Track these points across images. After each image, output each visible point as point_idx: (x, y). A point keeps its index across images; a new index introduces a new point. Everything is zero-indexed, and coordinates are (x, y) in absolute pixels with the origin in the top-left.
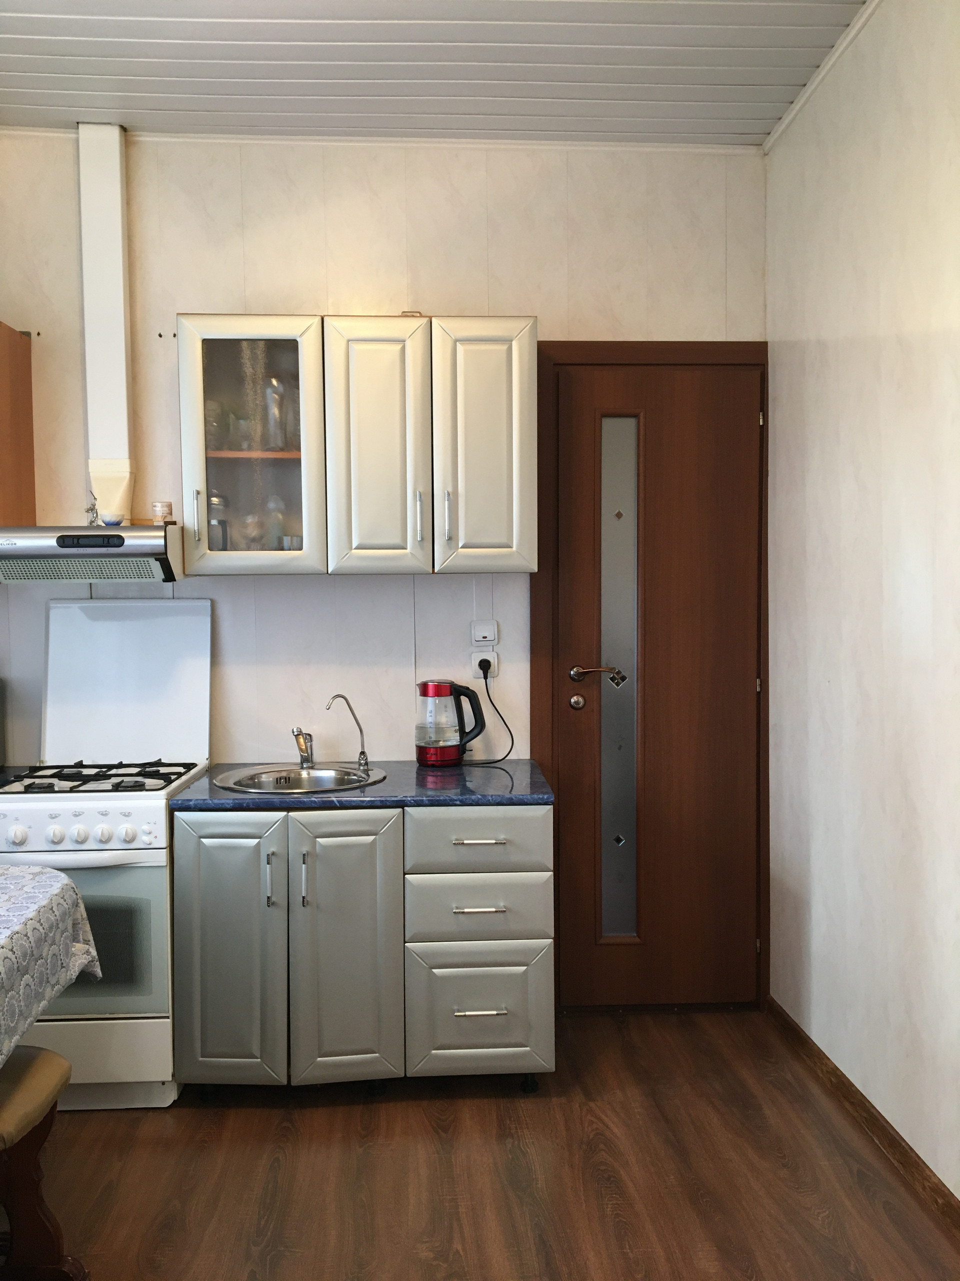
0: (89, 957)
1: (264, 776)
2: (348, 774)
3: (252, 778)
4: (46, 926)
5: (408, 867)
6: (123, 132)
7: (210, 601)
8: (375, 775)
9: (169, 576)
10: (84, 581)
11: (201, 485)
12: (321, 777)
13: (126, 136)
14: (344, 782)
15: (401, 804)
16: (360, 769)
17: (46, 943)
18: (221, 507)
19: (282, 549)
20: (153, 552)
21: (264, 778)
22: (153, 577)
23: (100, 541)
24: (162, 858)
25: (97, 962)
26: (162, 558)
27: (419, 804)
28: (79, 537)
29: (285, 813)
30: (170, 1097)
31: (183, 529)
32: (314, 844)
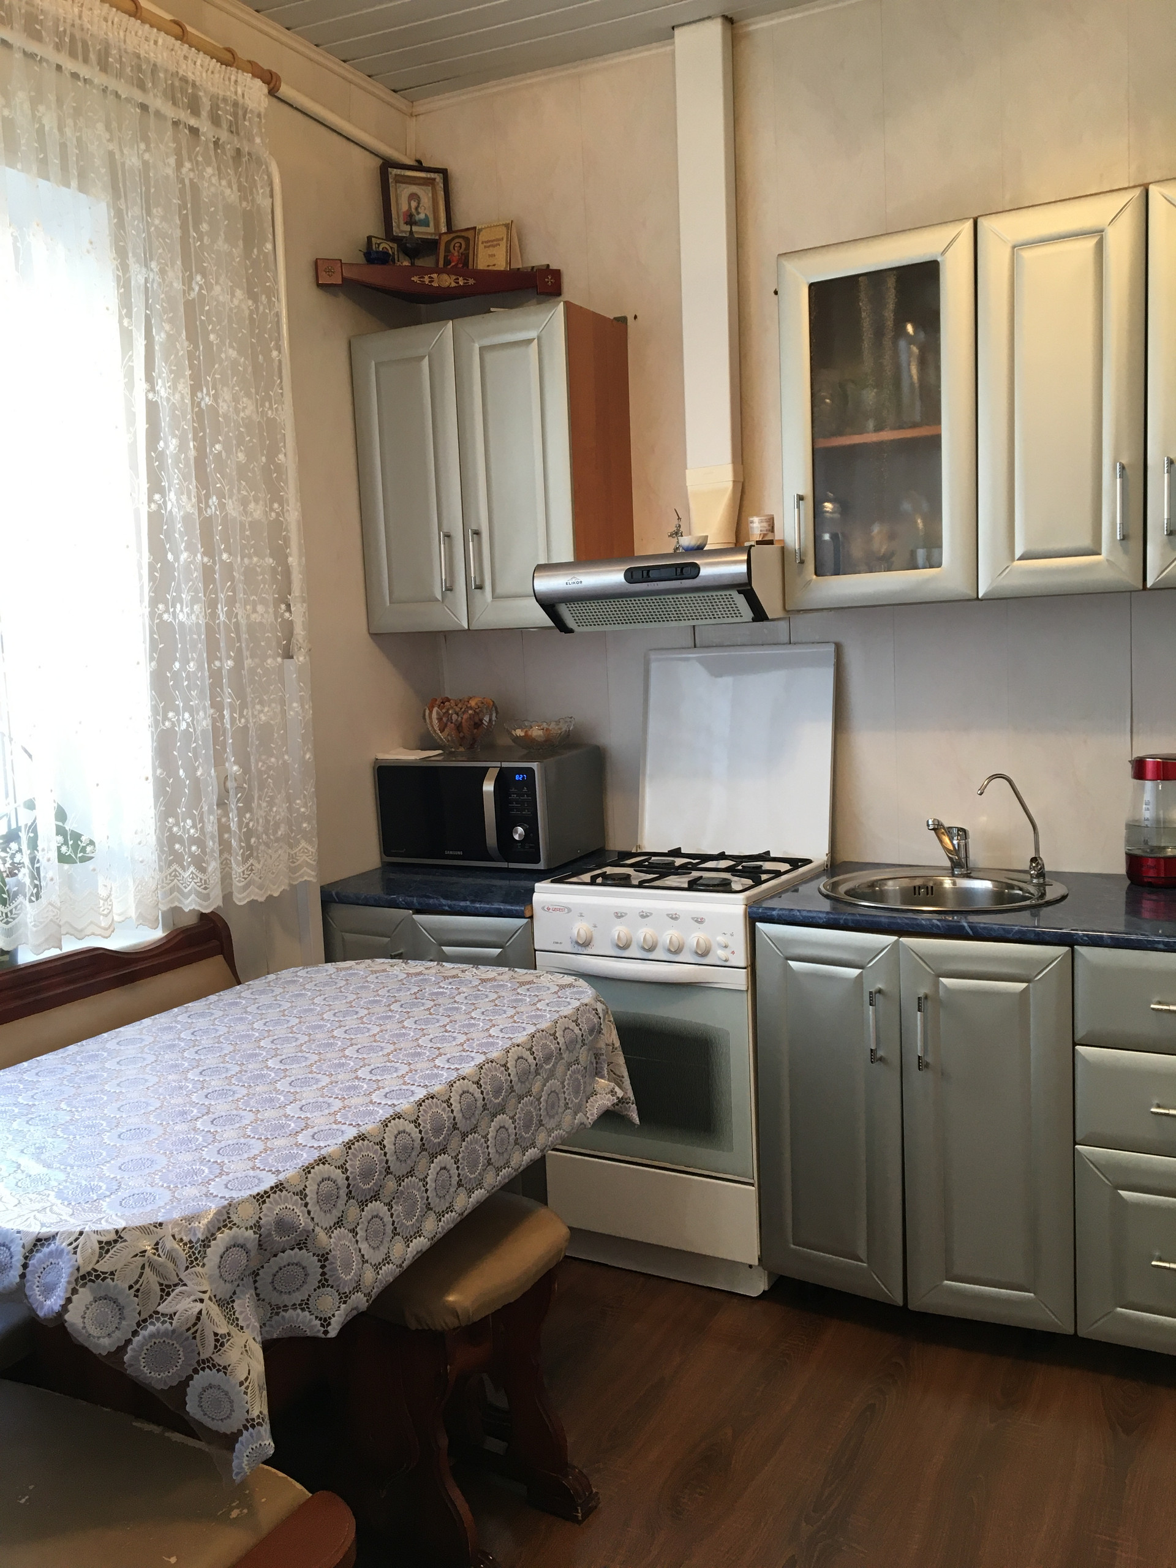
0: (615, 1098)
1: (890, 883)
2: (1012, 887)
3: (872, 885)
4: (539, 1055)
5: (1080, 1034)
6: (729, 25)
7: (833, 646)
8: (1052, 893)
9: (759, 615)
10: (683, 623)
11: (806, 489)
12: (973, 889)
13: (733, 29)
14: (1003, 898)
15: (1068, 941)
16: (1032, 882)
17: (538, 1077)
18: (837, 516)
19: (916, 567)
20: (735, 582)
21: (891, 886)
22: (741, 616)
23: (671, 572)
24: (739, 979)
25: (633, 1104)
26: (745, 588)
27: (1095, 942)
28: (649, 569)
29: (895, 938)
30: (757, 1286)
31: (783, 549)
32: (937, 984)
